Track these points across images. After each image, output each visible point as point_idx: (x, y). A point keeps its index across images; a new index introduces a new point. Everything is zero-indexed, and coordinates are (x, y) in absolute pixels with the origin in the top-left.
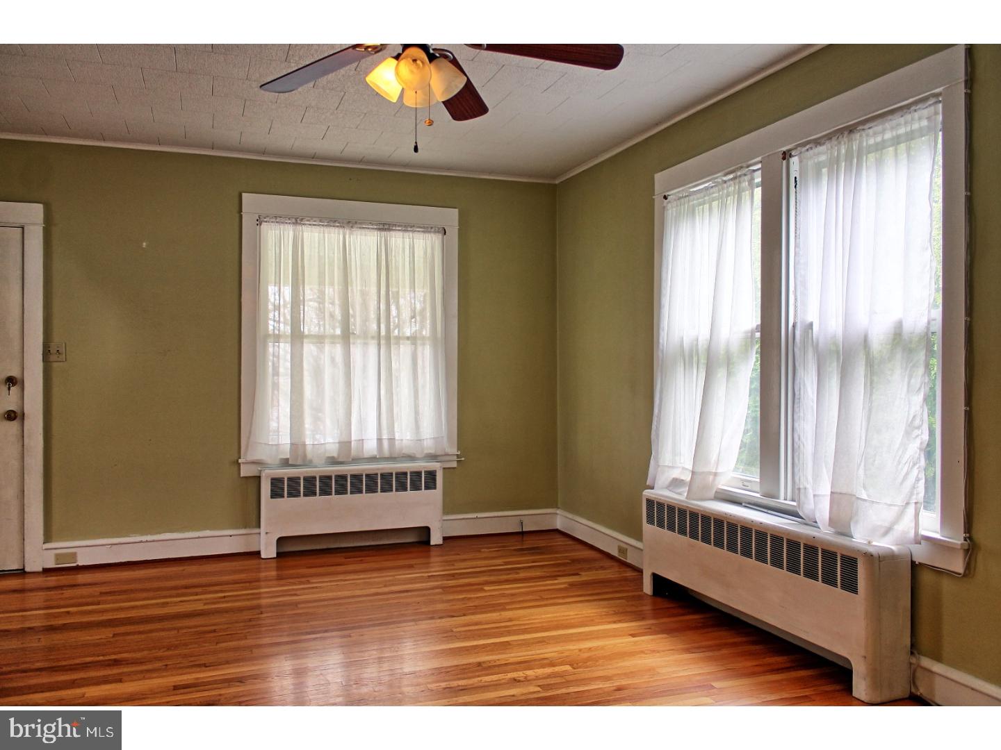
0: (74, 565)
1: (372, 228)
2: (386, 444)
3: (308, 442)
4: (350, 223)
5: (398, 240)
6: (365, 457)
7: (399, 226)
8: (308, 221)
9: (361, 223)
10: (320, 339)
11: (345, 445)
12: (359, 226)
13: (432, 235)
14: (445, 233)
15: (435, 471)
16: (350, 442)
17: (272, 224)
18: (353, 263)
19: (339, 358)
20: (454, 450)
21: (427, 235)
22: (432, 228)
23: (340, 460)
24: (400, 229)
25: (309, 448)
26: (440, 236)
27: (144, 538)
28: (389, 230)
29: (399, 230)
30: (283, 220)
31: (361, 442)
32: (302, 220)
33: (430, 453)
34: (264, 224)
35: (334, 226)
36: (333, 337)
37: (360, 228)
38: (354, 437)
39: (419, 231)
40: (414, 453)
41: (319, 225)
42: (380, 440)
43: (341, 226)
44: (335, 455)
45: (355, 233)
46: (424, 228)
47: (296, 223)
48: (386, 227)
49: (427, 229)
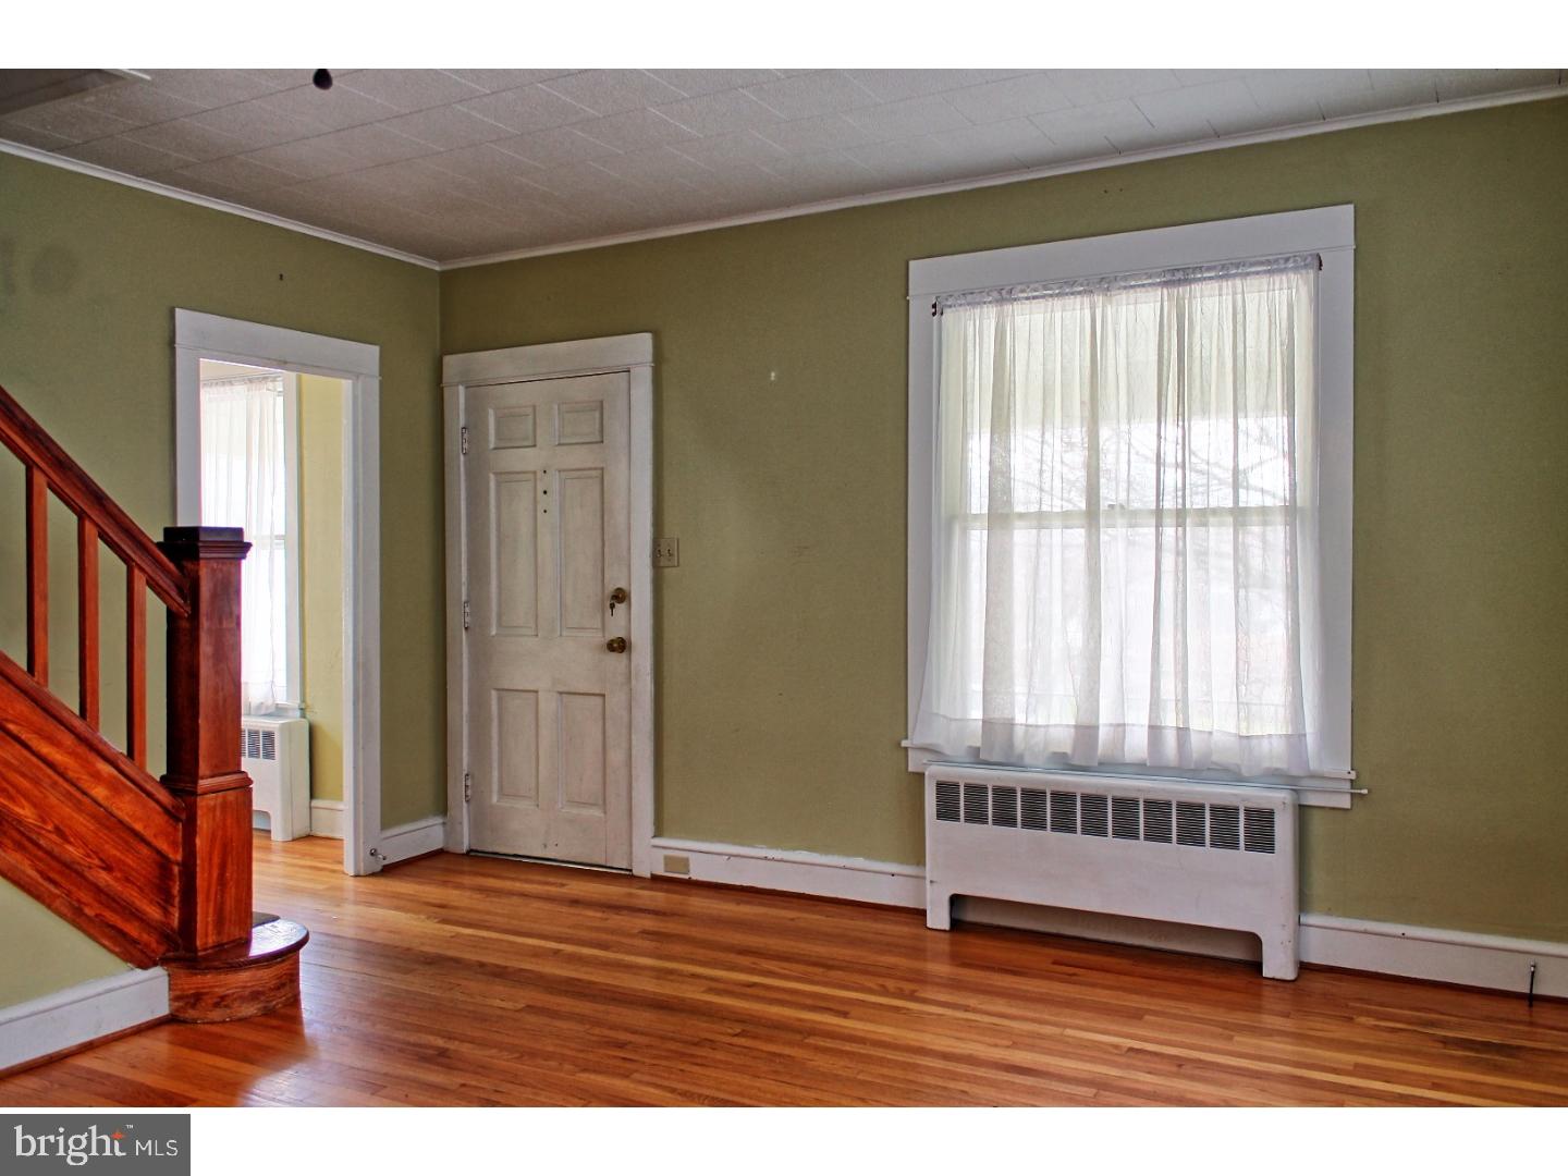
0: (686, 877)
1: (1150, 285)
2: (1170, 741)
3: (1020, 718)
4: (1102, 282)
5: (1210, 301)
6: (1128, 761)
7: (1209, 269)
8: (1023, 291)
9: (1125, 278)
10: (1040, 520)
11: (1086, 732)
12: (1123, 284)
13: (1292, 276)
14: (1321, 265)
15: (1271, 813)
16: (1096, 728)
17: (961, 309)
18: (1111, 362)
19: (1079, 559)
20: (1343, 768)
21: (1277, 278)
22: (1287, 260)
23: (1076, 762)
24: (1212, 274)
25: (1019, 732)
26: (1311, 274)
27: (772, 853)
28: (1186, 281)
29: (1210, 278)
30: (977, 298)
31: (1120, 729)
32: (1010, 292)
33: (1277, 769)
34: (947, 311)
35: (1072, 294)
36: (1066, 515)
37: (1125, 288)
38: (1105, 718)
39: (1257, 273)
40: (1238, 766)
41: (1043, 297)
42: (1155, 730)
43: (1085, 292)
44: (1068, 749)
45: (1114, 299)
46: (1269, 262)
47: (1001, 301)
48: (1179, 275)
49: (1275, 264)
